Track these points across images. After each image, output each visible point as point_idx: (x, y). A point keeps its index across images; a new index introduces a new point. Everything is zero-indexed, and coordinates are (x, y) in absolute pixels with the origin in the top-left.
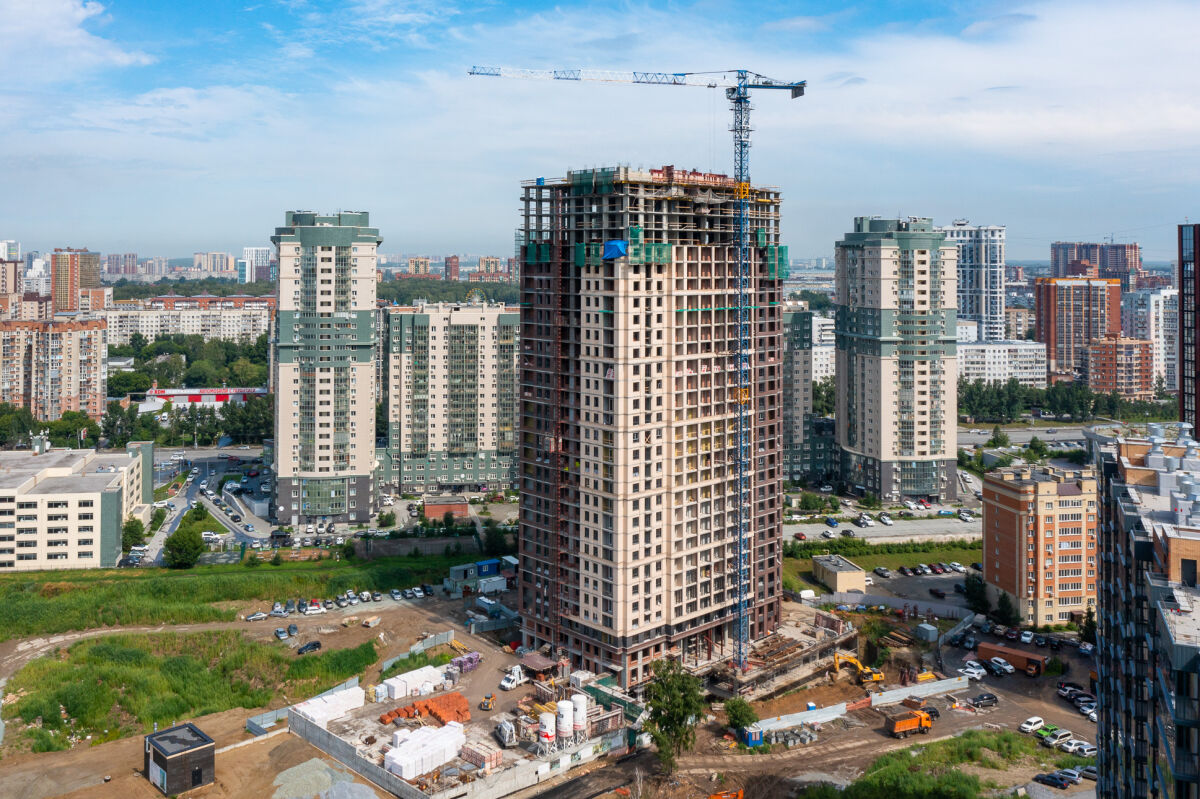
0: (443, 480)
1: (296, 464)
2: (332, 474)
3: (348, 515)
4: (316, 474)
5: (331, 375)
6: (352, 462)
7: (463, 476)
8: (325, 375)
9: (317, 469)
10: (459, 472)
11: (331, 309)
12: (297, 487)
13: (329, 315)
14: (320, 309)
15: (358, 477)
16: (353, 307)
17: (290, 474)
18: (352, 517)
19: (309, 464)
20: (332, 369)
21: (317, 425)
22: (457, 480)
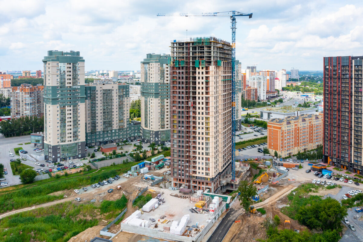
0: (101, 140)
1: (59, 140)
2: (72, 142)
3: (78, 156)
4: (67, 143)
5: (71, 108)
6: (79, 137)
7: (107, 138)
8: (69, 108)
9: (67, 141)
10: (106, 137)
11: (71, 85)
12: (60, 149)
13: (70, 87)
14: (67, 85)
15: (81, 142)
16: (79, 84)
17: (57, 144)
18: (80, 156)
19: (64, 139)
20: (72, 106)
21: (67, 126)
22: (106, 139)
